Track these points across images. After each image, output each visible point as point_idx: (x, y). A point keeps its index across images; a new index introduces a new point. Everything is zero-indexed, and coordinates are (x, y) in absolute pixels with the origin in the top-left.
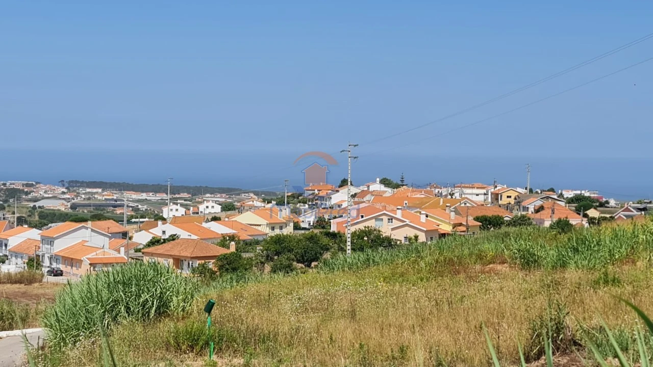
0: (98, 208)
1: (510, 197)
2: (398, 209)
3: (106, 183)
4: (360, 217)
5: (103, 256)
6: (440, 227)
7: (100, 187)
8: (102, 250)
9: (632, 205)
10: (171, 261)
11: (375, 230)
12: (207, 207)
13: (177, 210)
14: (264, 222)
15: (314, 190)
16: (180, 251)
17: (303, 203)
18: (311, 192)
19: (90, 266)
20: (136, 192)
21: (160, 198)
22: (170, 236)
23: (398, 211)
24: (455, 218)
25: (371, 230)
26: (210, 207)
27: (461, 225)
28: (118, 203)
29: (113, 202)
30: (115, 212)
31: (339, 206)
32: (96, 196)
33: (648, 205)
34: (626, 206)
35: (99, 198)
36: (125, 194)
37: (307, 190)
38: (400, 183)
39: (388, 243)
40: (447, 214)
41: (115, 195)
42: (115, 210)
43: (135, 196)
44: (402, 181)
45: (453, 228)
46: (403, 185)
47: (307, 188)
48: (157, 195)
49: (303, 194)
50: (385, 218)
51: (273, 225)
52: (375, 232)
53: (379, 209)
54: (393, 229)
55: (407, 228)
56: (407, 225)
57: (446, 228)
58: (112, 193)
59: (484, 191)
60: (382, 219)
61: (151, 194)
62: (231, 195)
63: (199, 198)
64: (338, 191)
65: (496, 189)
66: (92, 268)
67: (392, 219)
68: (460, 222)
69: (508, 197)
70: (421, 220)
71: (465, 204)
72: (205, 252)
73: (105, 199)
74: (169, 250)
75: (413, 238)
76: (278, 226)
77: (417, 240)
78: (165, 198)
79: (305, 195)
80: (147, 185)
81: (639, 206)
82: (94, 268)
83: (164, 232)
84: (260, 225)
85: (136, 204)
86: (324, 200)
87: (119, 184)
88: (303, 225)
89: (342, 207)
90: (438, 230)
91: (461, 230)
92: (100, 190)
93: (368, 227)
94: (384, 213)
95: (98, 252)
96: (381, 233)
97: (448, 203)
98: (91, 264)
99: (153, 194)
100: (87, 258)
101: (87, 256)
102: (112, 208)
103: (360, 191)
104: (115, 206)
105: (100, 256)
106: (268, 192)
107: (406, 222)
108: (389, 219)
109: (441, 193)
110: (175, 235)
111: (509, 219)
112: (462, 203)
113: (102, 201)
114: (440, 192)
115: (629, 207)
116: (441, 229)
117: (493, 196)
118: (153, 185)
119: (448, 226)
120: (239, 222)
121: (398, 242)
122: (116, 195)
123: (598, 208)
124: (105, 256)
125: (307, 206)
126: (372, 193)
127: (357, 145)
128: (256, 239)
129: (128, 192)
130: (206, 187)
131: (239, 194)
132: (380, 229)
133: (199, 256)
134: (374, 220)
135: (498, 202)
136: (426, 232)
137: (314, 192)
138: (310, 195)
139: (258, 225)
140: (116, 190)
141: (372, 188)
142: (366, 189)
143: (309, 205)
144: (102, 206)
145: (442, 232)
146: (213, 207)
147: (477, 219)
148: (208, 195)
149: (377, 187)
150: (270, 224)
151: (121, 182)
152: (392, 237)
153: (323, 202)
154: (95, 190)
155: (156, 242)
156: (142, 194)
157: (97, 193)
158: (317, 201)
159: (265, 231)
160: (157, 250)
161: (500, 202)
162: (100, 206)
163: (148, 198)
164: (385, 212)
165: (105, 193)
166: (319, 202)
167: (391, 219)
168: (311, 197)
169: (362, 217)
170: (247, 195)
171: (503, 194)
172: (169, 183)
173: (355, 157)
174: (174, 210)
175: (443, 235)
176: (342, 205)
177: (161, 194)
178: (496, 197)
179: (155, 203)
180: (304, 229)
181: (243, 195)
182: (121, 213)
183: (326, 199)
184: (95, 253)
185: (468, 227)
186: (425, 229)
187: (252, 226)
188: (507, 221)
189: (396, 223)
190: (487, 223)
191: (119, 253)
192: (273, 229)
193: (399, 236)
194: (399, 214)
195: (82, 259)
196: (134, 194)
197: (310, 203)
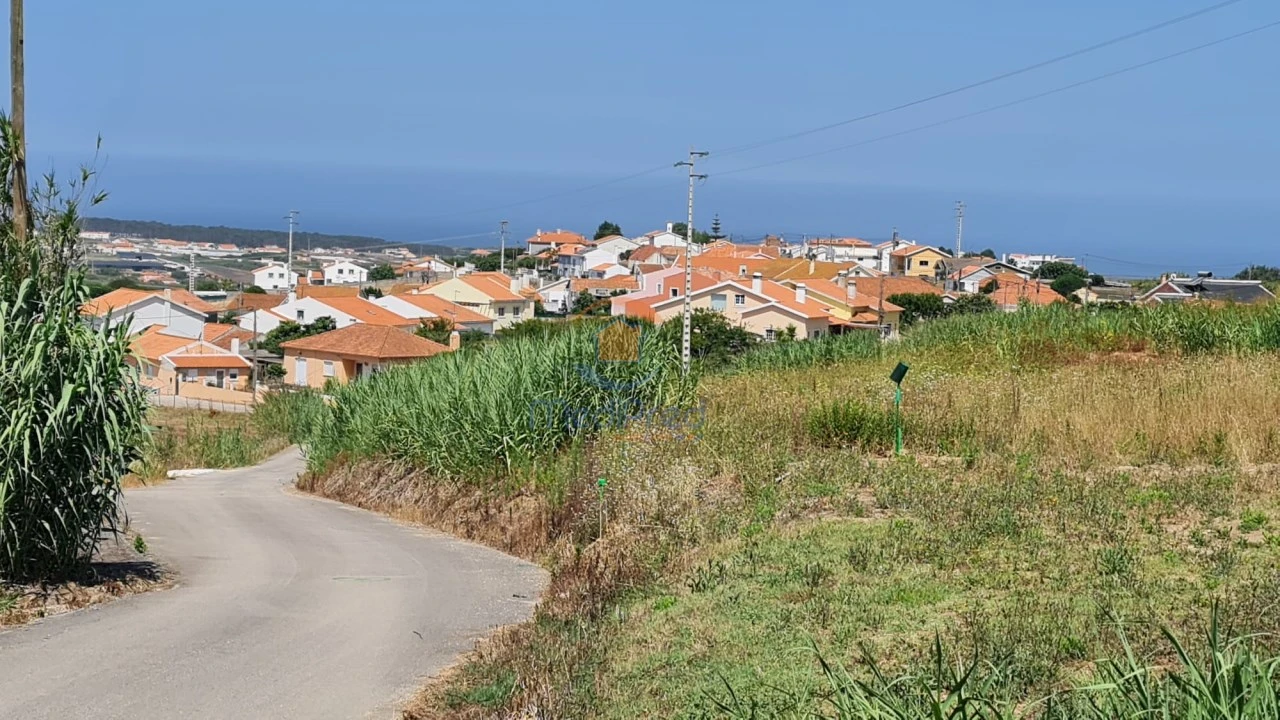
0: (106, 269)
1: (926, 263)
2: (755, 277)
3: (118, 222)
4: (671, 293)
5: (199, 355)
6: (831, 312)
7: (106, 231)
8: (198, 343)
9: (1176, 279)
10: (339, 365)
11: (714, 315)
12: (341, 271)
13: (282, 275)
14: (486, 299)
15: (550, 244)
16: (356, 346)
17: (527, 267)
18: (546, 247)
19: (175, 373)
20: (177, 240)
21: (225, 254)
22: (317, 321)
23: (755, 281)
24: (857, 297)
25: (707, 314)
26: (346, 272)
27: (866, 309)
28: (144, 260)
29: (134, 260)
30: (140, 278)
31: (601, 274)
32: (99, 247)
33: (1207, 280)
34: (1164, 281)
35: (106, 250)
36: (156, 244)
37: (533, 243)
38: (711, 233)
39: (740, 340)
40: (840, 289)
41: (135, 246)
42: (139, 275)
43: (177, 248)
44: (716, 230)
45: (854, 315)
46: (717, 238)
47: (531, 240)
48: (220, 248)
49: (525, 249)
50: (731, 295)
51: (502, 306)
52: (714, 320)
53: (707, 278)
54: (745, 315)
55: (772, 313)
56: (773, 308)
57: (842, 316)
58: (130, 241)
59: (874, 252)
60: (725, 296)
61: (207, 245)
62: (364, 251)
63: (302, 256)
64: (594, 246)
65: (897, 249)
66: (180, 377)
67: (743, 296)
68: (864, 305)
69: (922, 263)
70: (797, 300)
71: (857, 273)
72: (404, 350)
73: (118, 253)
74: (334, 345)
75: (786, 331)
76: (510, 307)
77: (793, 336)
78: (234, 254)
79: (530, 253)
80: (200, 227)
81: (1188, 281)
82: (185, 376)
83: (301, 313)
84: (477, 305)
85: (180, 265)
86: (569, 263)
87: (143, 224)
88: (548, 308)
89: (606, 277)
90: (827, 317)
91: (869, 320)
92: (106, 236)
93: (702, 310)
94: (729, 285)
95: (190, 346)
96: (727, 321)
97: (843, 269)
98: (177, 369)
99: (211, 246)
100: (171, 358)
101: (170, 354)
102: (132, 271)
103: (637, 247)
104: (138, 268)
105: (194, 355)
106: (438, 246)
107: (769, 301)
108: (737, 296)
109: (790, 253)
110: (327, 318)
111: (951, 301)
112: (852, 272)
113: (113, 256)
114: (788, 252)
115: (1170, 284)
116: (833, 316)
117: (893, 260)
118: (210, 228)
119: (844, 311)
120: (439, 298)
121: (758, 339)
122: (138, 246)
123: (1094, 288)
124: (203, 355)
125: (535, 272)
126: (661, 251)
127: (707, 154)
128: (476, 329)
129: (161, 241)
130: (316, 234)
131: (379, 251)
132: (723, 314)
133: (394, 356)
134: (709, 297)
135: (904, 272)
136: (808, 322)
137: (549, 246)
138: (540, 253)
139: (473, 305)
140: (138, 237)
141: (659, 242)
142: (647, 243)
143: (539, 271)
144: (115, 267)
145: (836, 323)
146: (351, 271)
147: (894, 300)
148: (319, 250)
149: (667, 239)
150: (497, 302)
151: (148, 221)
152: (746, 330)
153: (566, 266)
154: (95, 236)
155: (291, 330)
156: (190, 245)
157: (100, 241)
158: (556, 265)
159: (486, 315)
160: (310, 343)
161: (907, 273)
162: (108, 266)
163: (203, 253)
164: (730, 282)
165: (117, 241)
166: (560, 266)
167: (741, 296)
168: (544, 255)
169: (675, 293)
170: (395, 251)
171: (913, 257)
172: (291, 220)
173: (702, 176)
174: (276, 276)
175: (836, 329)
176: (604, 272)
177: (230, 246)
178: (900, 263)
179: (215, 263)
180: (552, 314)
181: (388, 251)
182: (151, 281)
183: (574, 261)
184: (184, 349)
185: (881, 314)
186: (807, 317)
187: (467, 307)
188: (948, 305)
189: (751, 305)
190: (913, 308)
191: (229, 348)
192: (501, 312)
193: (758, 326)
194: (756, 287)
195: (160, 359)
196: (175, 245)
197: (542, 268)
